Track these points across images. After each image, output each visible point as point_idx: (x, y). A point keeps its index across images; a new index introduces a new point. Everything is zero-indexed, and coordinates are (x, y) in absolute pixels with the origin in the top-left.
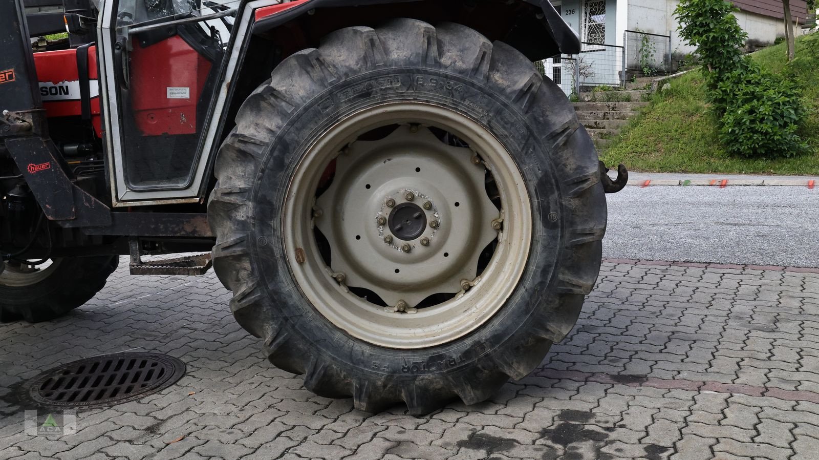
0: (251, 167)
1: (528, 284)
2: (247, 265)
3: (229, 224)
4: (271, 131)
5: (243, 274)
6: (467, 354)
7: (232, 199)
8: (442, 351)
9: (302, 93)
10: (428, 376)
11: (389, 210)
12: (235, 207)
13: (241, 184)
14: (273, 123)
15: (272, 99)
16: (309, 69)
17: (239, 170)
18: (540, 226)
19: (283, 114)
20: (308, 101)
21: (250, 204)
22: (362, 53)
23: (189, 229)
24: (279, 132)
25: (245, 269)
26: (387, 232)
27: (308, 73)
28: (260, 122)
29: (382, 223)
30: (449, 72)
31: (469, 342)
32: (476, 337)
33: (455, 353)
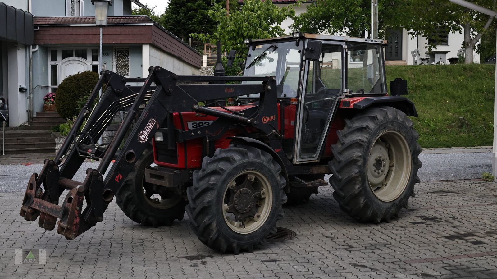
0: (362, 149)
1: (410, 180)
2: (360, 179)
3: (355, 166)
4: (367, 138)
5: (358, 182)
6: (400, 202)
7: (358, 158)
8: (395, 202)
9: (373, 127)
10: (393, 209)
11: (375, 161)
12: (358, 161)
13: (360, 154)
14: (367, 136)
15: (368, 129)
16: (374, 120)
17: (359, 150)
18: (413, 164)
19: (370, 134)
20: (375, 129)
21: (362, 160)
22: (384, 116)
23: (311, 171)
24: (369, 138)
25: (359, 180)
26: (375, 168)
27: (373, 121)
28: (363, 135)
29: (374, 165)
30: (399, 121)
31: (400, 198)
32: (401, 197)
33: (397, 202)
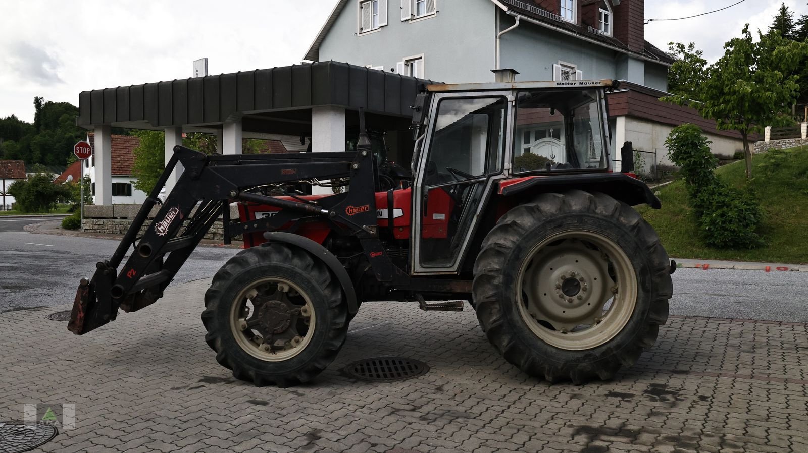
0: (502, 259)
1: (635, 319)
2: (497, 306)
3: (489, 286)
4: (513, 242)
5: (494, 311)
6: (604, 354)
7: (493, 274)
8: (591, 352)
9: (529, 224)
10: (584, 364)
11: (562, 281)
12: (493, 278)
13: (497, 267)
14: (514, 238)
15: (515, 227)
16: (533, 213)
17: (496, 260)
18: (641, 291)
19: (520, 235)
20: (533, 228)
21: (501, 277)
22: (559, 207)
23: (449, 288)
24: (517, 243)
25: (496, 308)
26: (561, 292)
27: (532, 215)
28: (507, 237)
29: (558, 287)
30: (600, 217)
31: (604, 348)
32: (608, 345)
33: (598, 353)
